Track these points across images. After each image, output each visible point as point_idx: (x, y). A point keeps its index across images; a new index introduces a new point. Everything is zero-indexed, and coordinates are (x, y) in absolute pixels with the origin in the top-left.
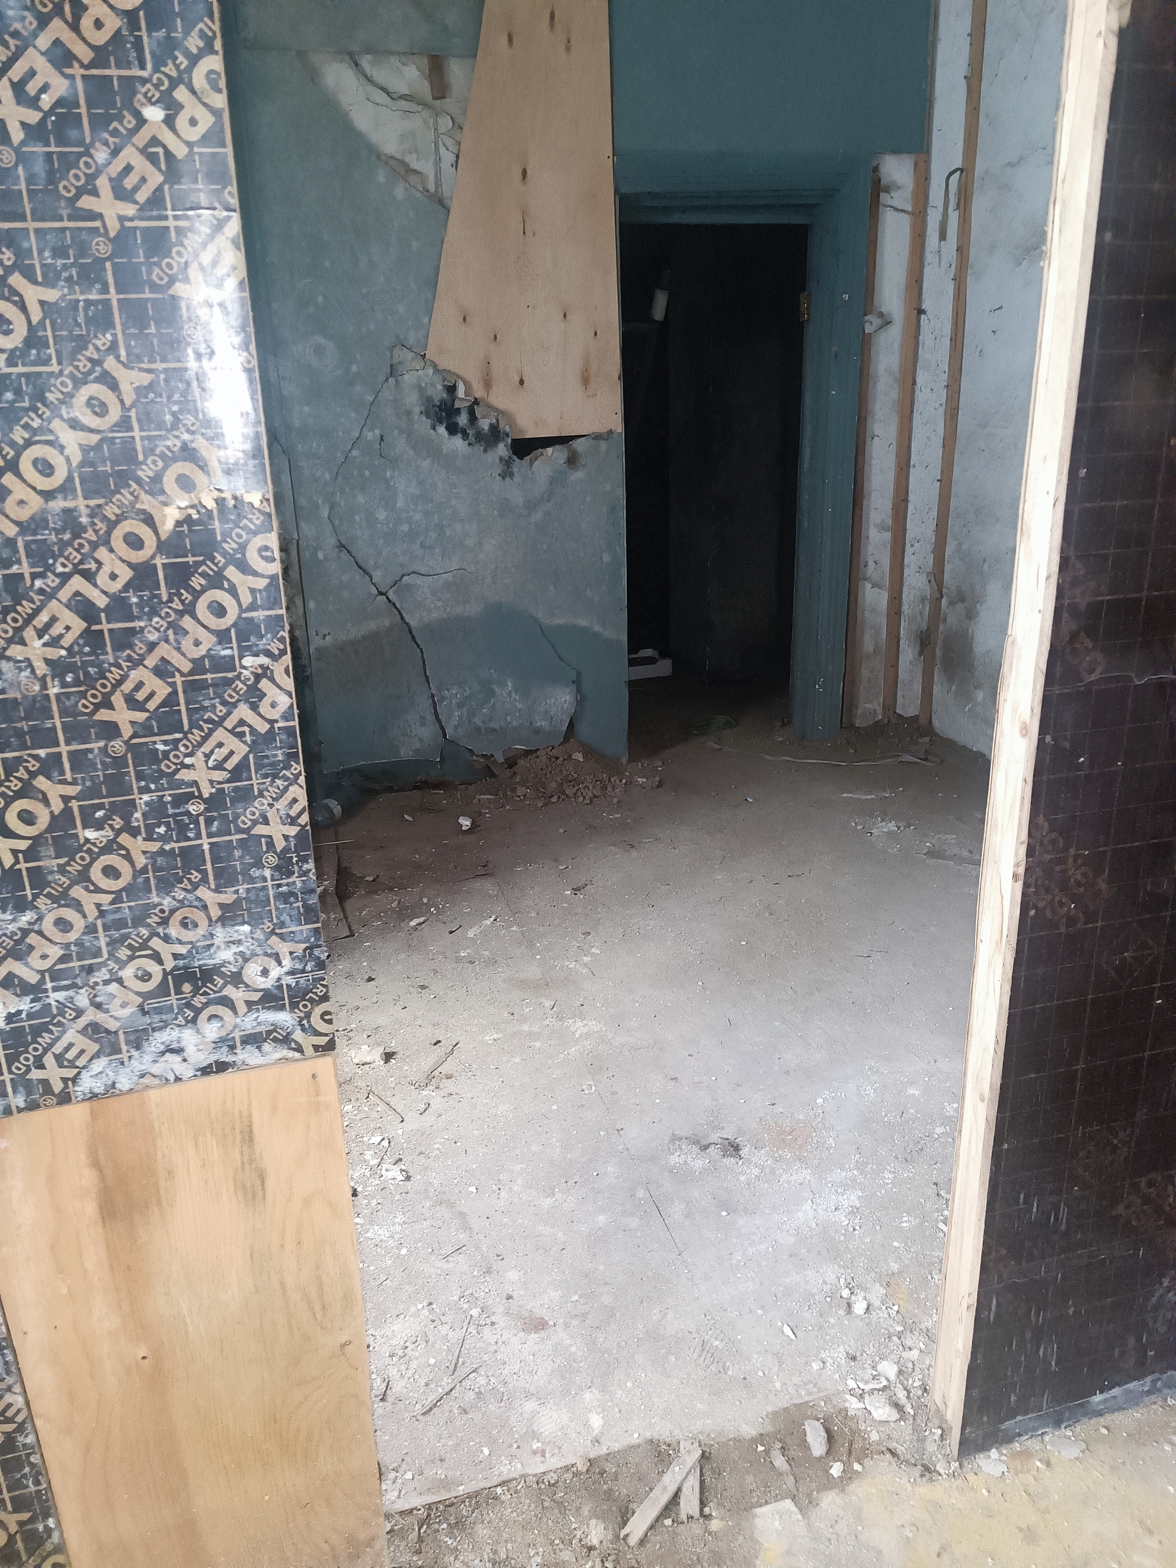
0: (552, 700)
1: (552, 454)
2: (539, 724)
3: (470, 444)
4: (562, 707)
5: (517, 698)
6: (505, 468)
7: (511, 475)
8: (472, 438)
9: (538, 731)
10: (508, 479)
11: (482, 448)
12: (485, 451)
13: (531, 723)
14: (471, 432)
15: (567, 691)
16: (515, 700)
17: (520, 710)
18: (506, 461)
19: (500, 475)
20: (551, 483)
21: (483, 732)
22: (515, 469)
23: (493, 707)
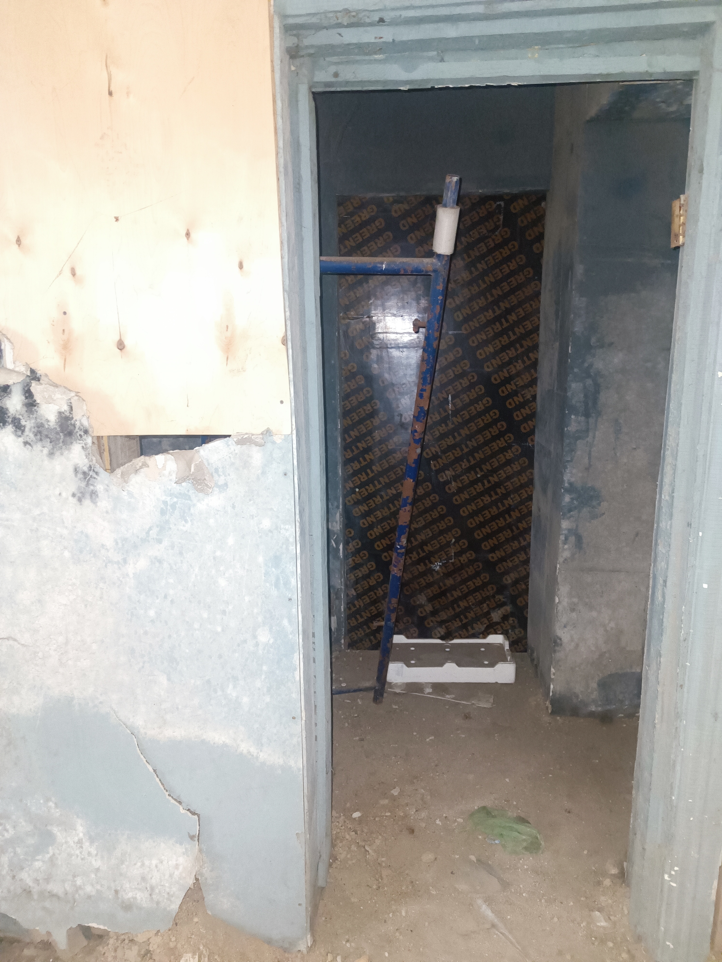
0: (154, 862)
1: (164, 466)
2: (130, 895)
3: (26, 443)
4: (171, 876)
5: (93, 851)
6: (83, 484)
7: (94, 495)
8: (29, 434)
9: (127, 907)
10: (87, 502)
11: (46, 451)
12: (51, 454)
13: (116, 892)
14: (28, 424)
15: (180, 849)
16: (89, 854)
17: (98, 870)
18: (84, 473)
19: (74, 495)
20: (163, 512)
21: (36, 897)
22: (100, 487)
23: (52, 860)
